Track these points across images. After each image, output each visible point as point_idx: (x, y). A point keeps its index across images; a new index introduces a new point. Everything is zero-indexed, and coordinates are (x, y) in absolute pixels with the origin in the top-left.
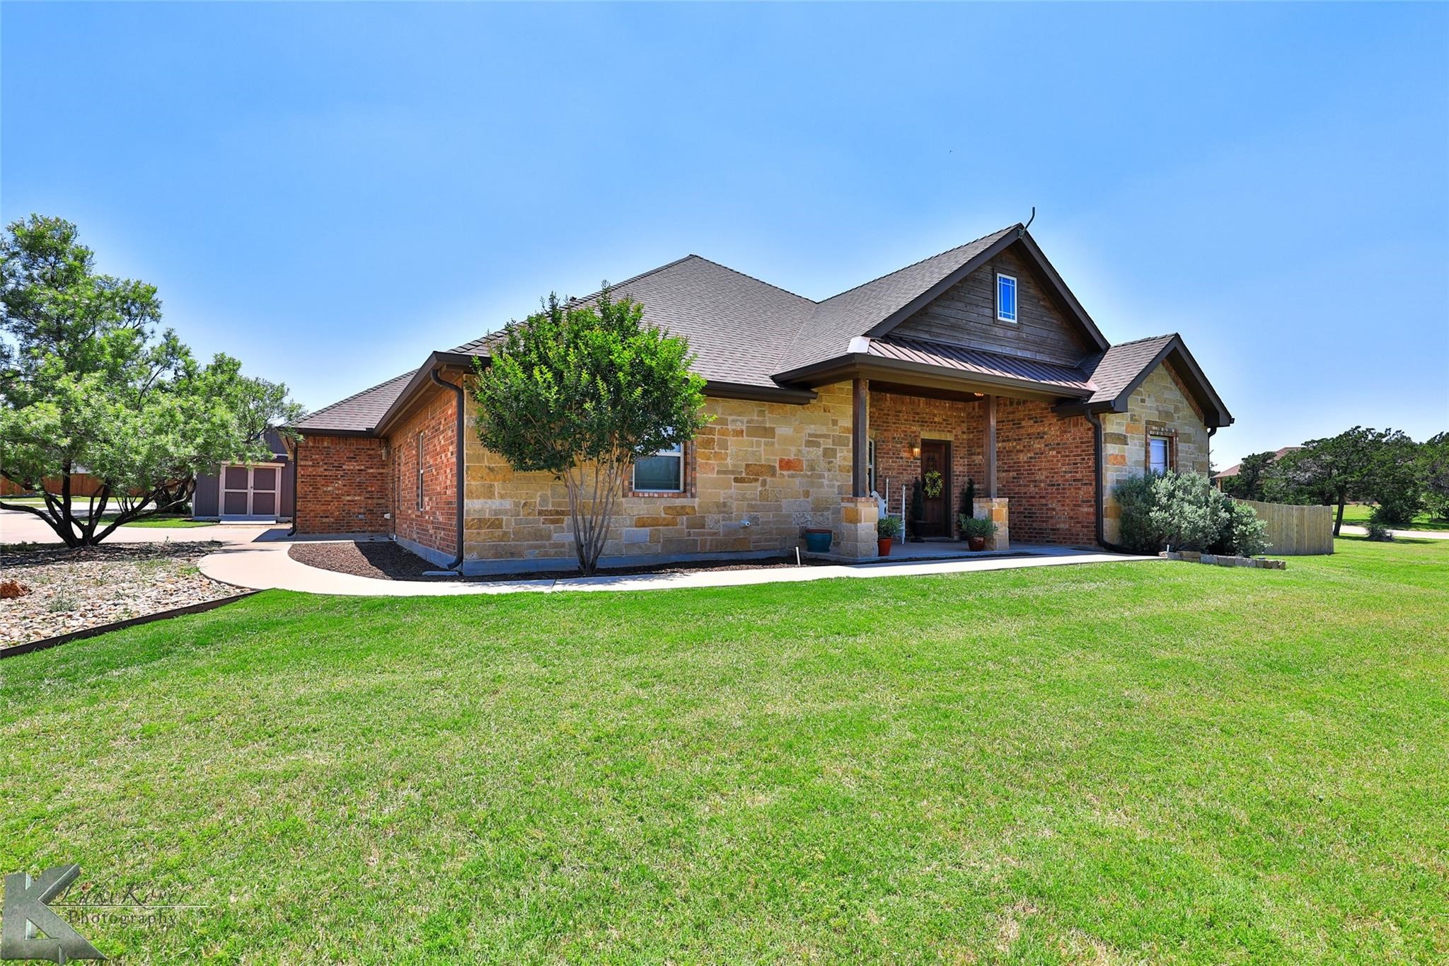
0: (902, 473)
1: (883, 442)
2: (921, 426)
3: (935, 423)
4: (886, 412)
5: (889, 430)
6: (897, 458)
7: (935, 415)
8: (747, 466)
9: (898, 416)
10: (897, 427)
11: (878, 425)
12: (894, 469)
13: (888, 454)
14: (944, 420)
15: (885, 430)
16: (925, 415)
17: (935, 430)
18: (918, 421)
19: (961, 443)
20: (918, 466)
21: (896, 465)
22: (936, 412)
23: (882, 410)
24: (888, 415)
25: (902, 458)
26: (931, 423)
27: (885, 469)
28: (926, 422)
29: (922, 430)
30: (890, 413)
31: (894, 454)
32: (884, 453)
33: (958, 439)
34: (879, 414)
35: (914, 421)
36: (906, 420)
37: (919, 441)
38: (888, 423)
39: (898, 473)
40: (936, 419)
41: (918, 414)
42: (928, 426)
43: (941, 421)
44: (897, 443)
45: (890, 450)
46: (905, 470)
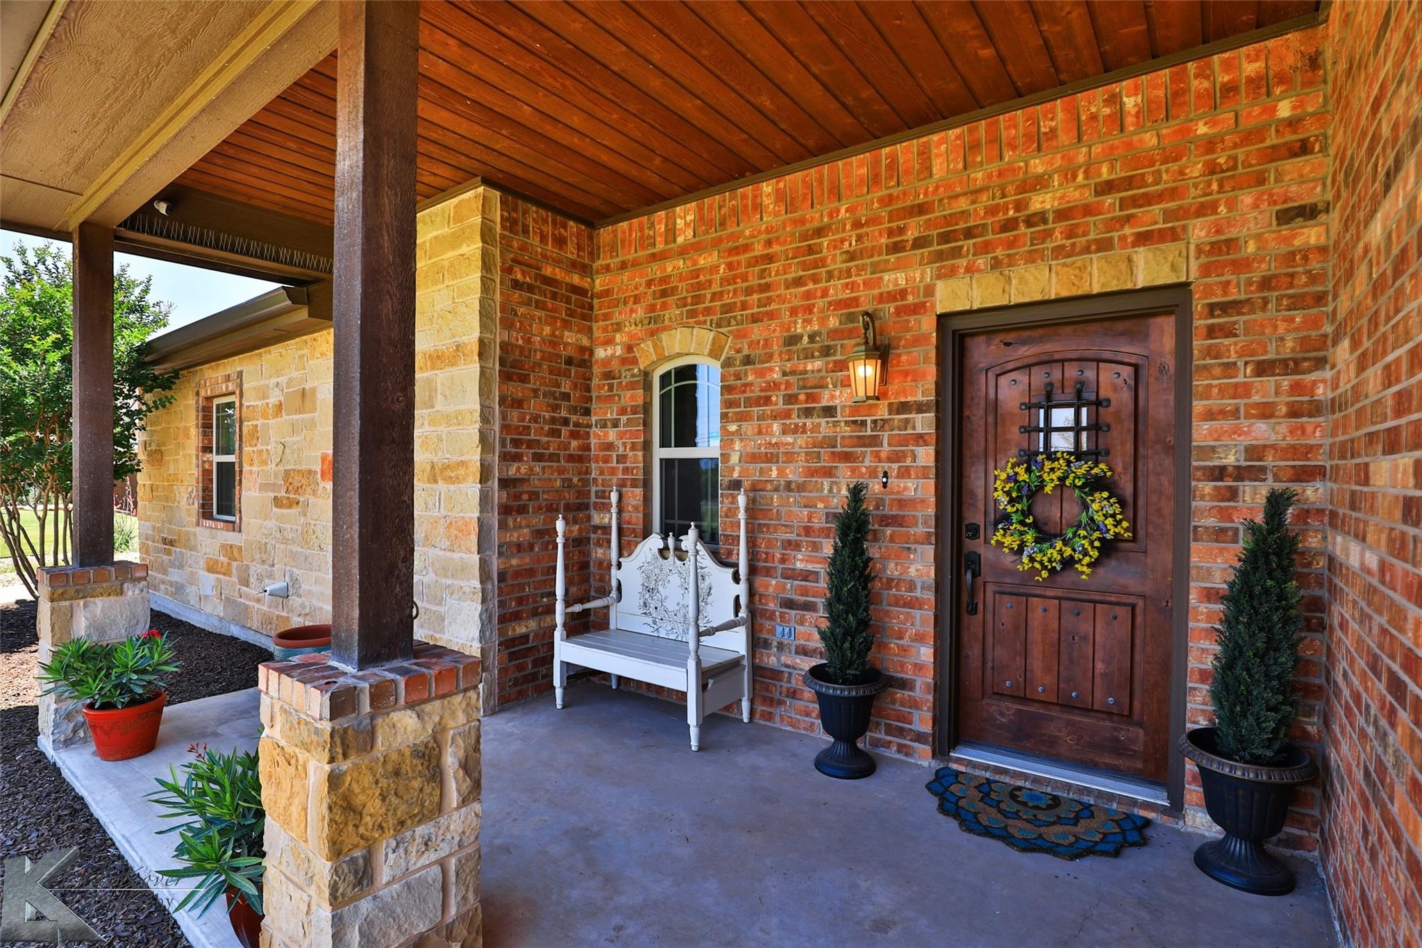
0: (828, 473)
1: (748, 361)
2: (940, 256)
3: (1041, 217)
4: (759, 250)
5: (771, 315)
6: (808, 412)
7: (1039, 183)
8: (287, 473)
9: (811, 250)
10: (808, 295)
11: (728, 308)
12: (790, 457)
13: (767, 401)
14: (1108, 187)
15: (755, 319)
16: (963, 204)
17: (1031, 258)
18: (919, 243)
19: (1266, 283)
20: (920, 439)
21: (801, 440)
22: (1038, 166)
23: (747, 248)
24: (770, 258)
25: (829, 411)
26: (1009, 225)
27: (754, 458)
28: (969, 233)
29: (952, 273)
30: (776, 248)
31: (790, 399)
32: (749, 402)
33: (1241, 265)
34: (730, 266)
35: (896, 248)
36: (852, 256)
37: (928, 325)
38: (766, 288)
39: (812, 473)
40: (1042, 202)
41: (921, 209)
42: (986, 248)
43: (1076, 194)
44: (809, 356)
45: (776, 386)
46: (847, 457)
